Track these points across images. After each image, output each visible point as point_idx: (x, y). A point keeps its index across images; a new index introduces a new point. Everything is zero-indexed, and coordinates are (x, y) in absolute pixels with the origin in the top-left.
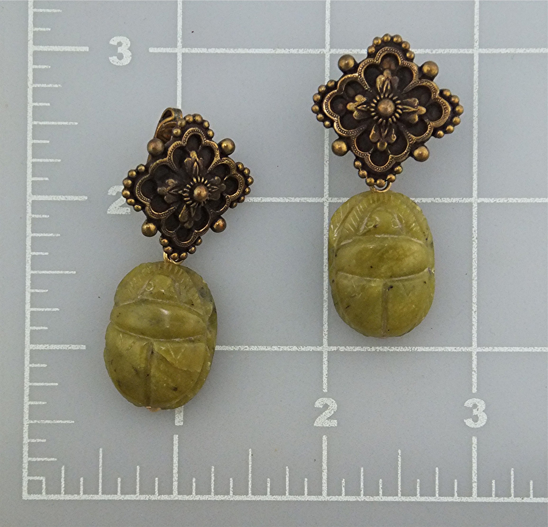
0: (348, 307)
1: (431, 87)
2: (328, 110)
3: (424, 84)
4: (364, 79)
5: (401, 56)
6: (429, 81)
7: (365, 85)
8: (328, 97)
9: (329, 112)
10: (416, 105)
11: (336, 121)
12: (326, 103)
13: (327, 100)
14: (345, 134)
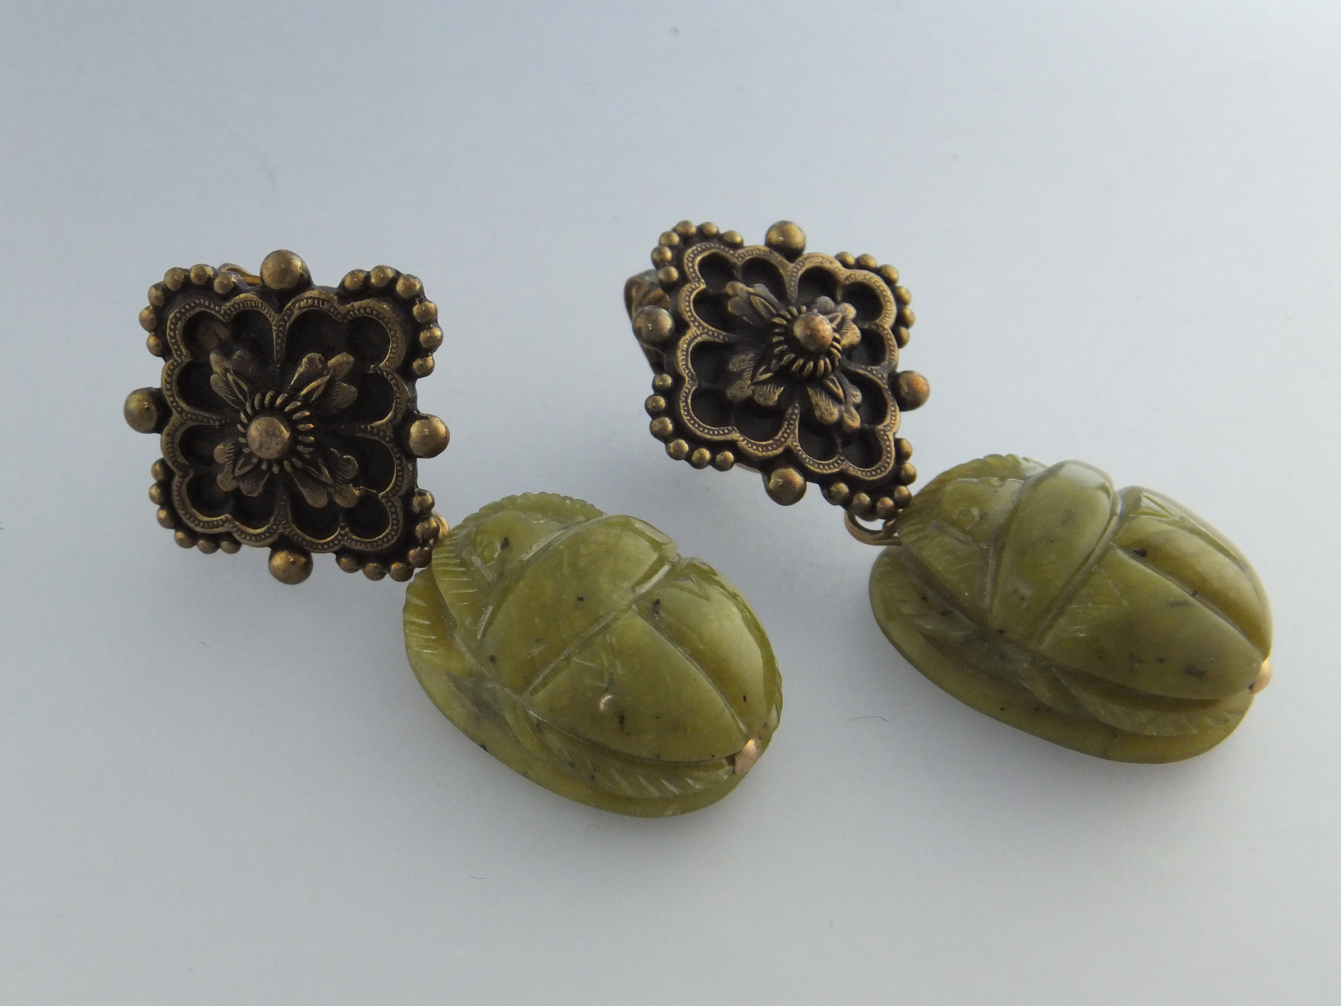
0: (622, 719)
1: (313, 305)
2: (201, 524)
3: (296, 312)
4: (197, 412)
5: (210, 304)
6: (298, 297)
7: (208, 419)
8: (179, 500)
9: (206, 526)
10: (320, 366)
11: (235, 529)
12: (185, 514)
13: (182, 510)
14: (269, 538)
